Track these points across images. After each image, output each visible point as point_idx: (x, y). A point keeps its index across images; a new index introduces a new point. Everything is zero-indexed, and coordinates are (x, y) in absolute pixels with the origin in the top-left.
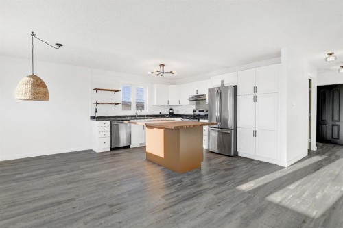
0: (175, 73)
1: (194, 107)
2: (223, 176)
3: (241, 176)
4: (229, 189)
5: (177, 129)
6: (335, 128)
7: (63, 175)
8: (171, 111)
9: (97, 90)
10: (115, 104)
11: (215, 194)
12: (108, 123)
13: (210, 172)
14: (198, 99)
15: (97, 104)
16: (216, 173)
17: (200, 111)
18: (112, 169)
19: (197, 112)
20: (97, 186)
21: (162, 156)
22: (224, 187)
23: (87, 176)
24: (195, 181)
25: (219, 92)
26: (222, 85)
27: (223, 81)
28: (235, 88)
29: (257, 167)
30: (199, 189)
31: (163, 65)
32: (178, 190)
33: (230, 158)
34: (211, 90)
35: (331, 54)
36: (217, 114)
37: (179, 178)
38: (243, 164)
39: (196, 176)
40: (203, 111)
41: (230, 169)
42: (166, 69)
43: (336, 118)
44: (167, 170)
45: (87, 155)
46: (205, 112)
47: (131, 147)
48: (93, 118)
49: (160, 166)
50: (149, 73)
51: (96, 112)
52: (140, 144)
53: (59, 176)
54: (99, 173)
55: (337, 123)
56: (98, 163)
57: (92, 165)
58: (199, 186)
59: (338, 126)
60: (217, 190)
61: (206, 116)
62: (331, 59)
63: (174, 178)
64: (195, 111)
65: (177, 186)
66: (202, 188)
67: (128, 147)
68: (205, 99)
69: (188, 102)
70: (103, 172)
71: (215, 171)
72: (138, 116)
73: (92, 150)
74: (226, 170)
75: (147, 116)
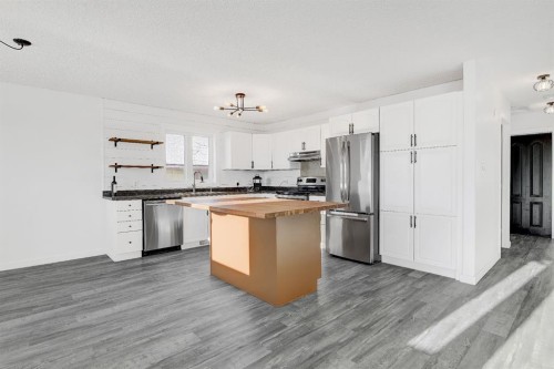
0: (265, 110)
1: (298, 174)
2: (363, 311)
3: (399, 309)
4: (380, 344)
5: (271, 218)
6: (536, 208)
7: (28, 319)
8: (257, 181)
9: (116, 141)
10: (153, 168)
11: (355, 360)
12: (137, 204)
13: (336, 300)
14: (306, 159)
15: (117, 167)
16: (349, 302)
17: (309, 181)
18: (138, 301)
19: (304, 183)
20: (96, 347)
21: (246, 270)
22: (370, 339)
23: (80, 320)
24: (308, 324)
25: (346, 146)
26: (352, 132)
27: (352, 126)
28: (376, 137)
29: (420, 285)
30: (319, 346)
31: (242, 95)
32: (276, 351)
33: (369, 268)
34: (331, 143)
35: (543, 78)
36: (341, 185)
37: (276, 317)
38: (393, 279)
39: (309, 311)
40: (314, 181)
41: (373, 293)
42: (248, 102)
43: (536, 192)
44: (251, 299)
45: (95, 268)
46: (318, 183)
47: (183, 247)
48: (107, 194)
49: (238, 288)
50: (217, 108)
51: (114, 182)
52: (201, 243)
53: (19, 321)
54: (108, 311)
55: (539, 200)
56: (112, 286)
57: (99, 290)
58: (318, 339)
59: (541, 204)
60: (358, 347)
61: (321, 190)
62: (544, 85)
63: (266, 319)
64: (299, 180)
65: (273, 339)
66: (325, 343)
67: (177, 248)
68: (320, 160)
69: (287, 165)
70: (117, 308)
71: (344, 299)
72: (197, 190)
73: (106, 257)
74: (366, 294)
75: (214, 190)
